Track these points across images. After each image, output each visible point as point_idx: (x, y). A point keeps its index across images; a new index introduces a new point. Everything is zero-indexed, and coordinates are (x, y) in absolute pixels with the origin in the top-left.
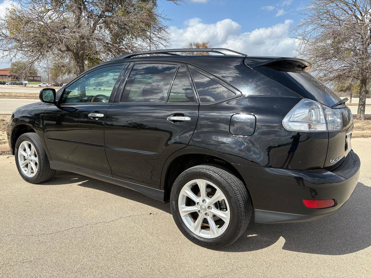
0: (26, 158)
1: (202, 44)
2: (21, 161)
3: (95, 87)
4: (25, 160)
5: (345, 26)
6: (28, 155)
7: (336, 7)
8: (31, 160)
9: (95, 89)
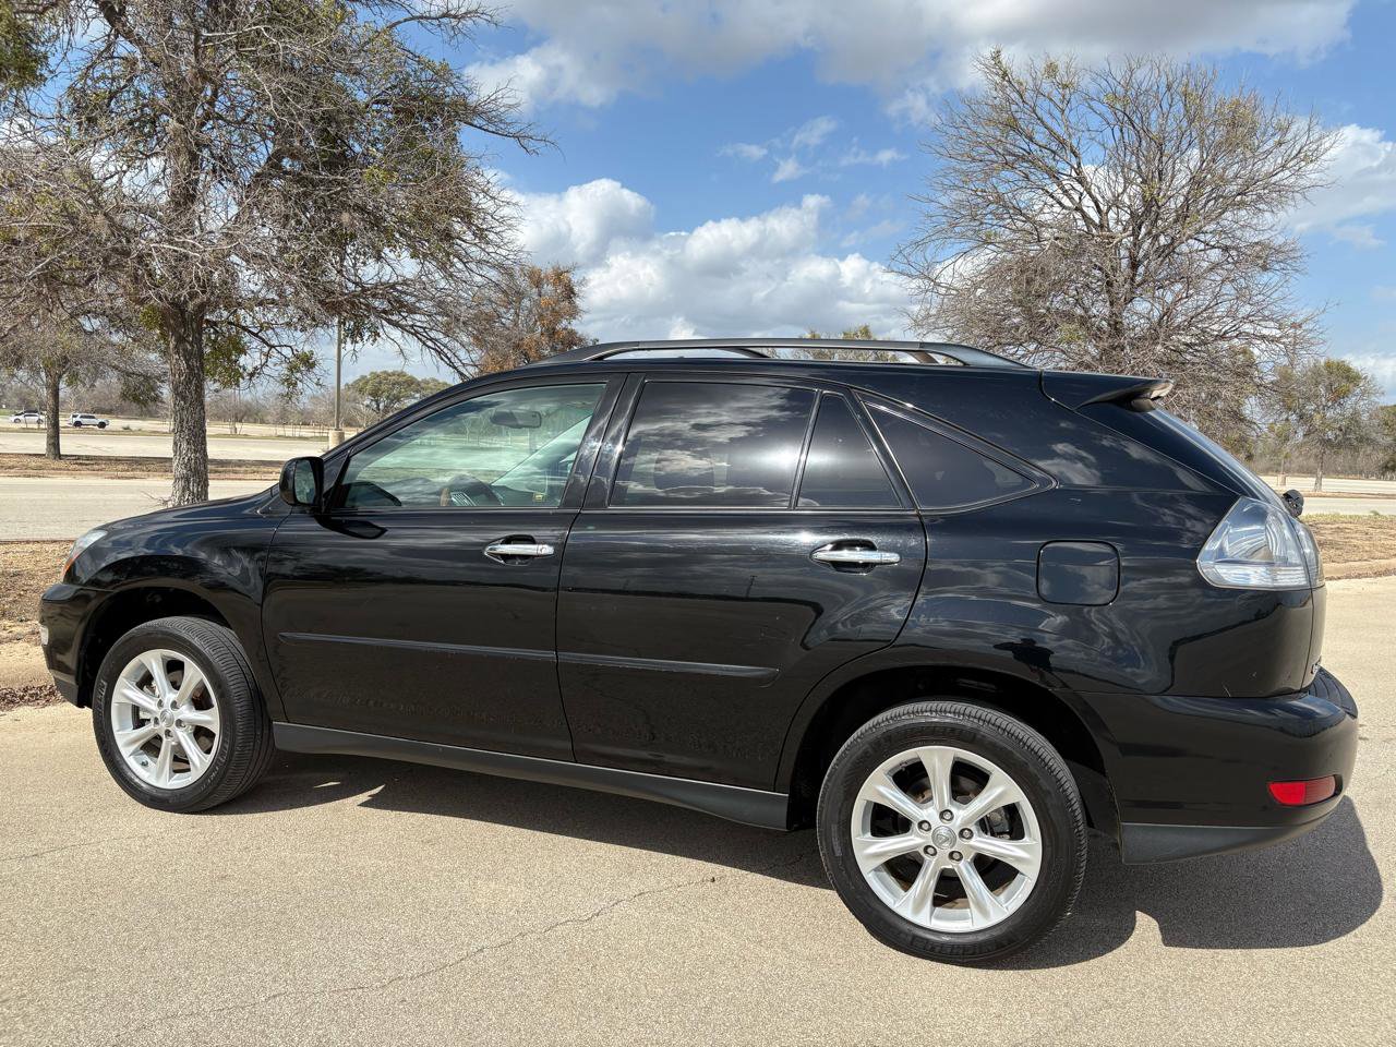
0: (142, 715)
1: (550, 271)
2: (122, 728)
3: (78, 419)
4: (140, 723)
5: (1057, 246)
6: (160, 704)
7: (1024, 184)
8: (179, 723)
9: (78, 424)
